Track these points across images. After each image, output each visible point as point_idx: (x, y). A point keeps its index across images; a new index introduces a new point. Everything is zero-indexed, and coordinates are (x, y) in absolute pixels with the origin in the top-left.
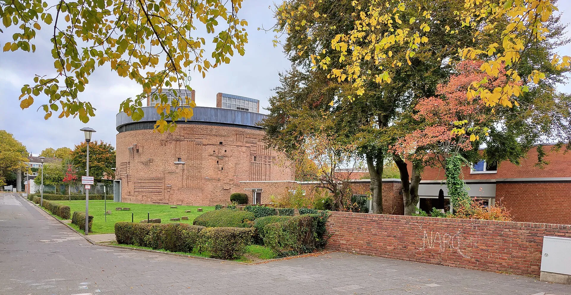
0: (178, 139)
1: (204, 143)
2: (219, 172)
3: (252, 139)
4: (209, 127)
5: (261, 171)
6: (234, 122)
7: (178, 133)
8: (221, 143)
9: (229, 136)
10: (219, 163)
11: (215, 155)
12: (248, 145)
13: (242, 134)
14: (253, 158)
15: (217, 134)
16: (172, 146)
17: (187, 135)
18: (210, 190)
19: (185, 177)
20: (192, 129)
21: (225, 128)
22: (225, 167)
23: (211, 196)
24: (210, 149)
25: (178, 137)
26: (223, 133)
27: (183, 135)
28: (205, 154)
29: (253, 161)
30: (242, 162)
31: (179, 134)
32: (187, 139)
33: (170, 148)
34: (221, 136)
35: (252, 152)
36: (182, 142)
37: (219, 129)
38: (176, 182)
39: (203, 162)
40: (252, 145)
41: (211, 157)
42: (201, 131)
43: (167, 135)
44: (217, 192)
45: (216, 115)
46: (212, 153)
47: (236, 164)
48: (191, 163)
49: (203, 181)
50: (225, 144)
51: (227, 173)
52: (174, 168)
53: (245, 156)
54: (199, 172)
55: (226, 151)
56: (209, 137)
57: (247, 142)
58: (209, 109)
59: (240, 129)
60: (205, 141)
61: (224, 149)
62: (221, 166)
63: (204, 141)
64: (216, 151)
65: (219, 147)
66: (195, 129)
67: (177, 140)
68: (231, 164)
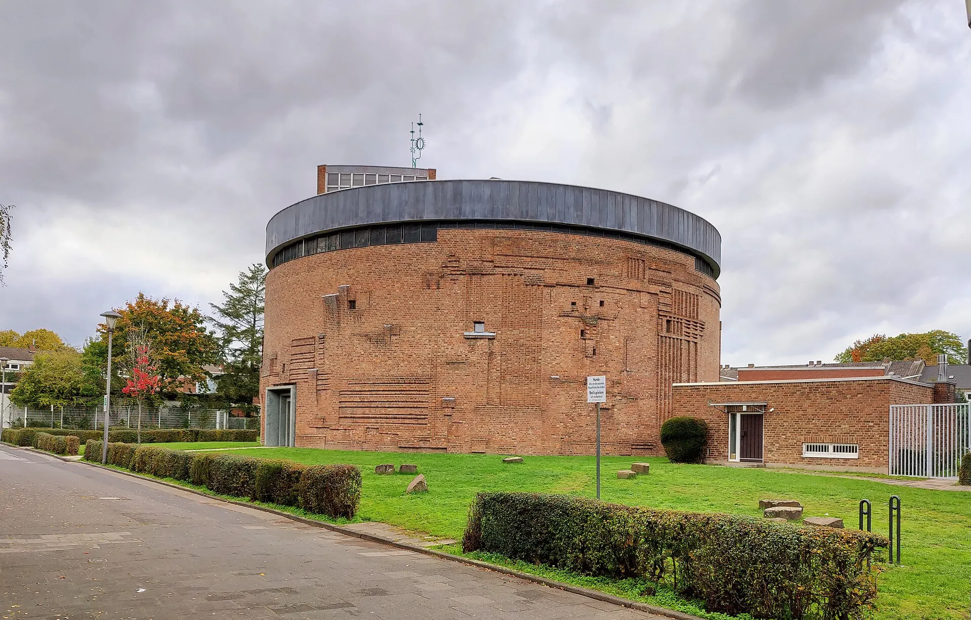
0: (475, 268)
1: (549, 281)
2: (587, 362)
3: (661, 274)
4: (561, 236)
5: (681, 359)
6: (621, 227)
7: (477, 253)
8: (590, 281)
9: (609, 264)
10: (588, 336)
11: (576, 314)
12: (654, 288)
13: (640, 259)
14: (665, 323)
15: (581, 256)
16: (458, 289)
17: (503, 257)
18: (564, 409)
19: (495, 374)
20: (515, 242)
21: (601, 240)
22: (602, 347)
23: (566, 427)
24: (564, 297)
25: (475, 264)
26: (596, 254)
27: (489, 258)
28: (550, 312)
29: (664, 334)
30: (640, 332)
31: (477, 256)
32: (501, 269)
33: (453, 295)
34: (592, 262)
35: (662, 308)
36: (486, 278)
37: (586, 243)
38: (468, 387)
39: (545, 333)
40: (663, 288)
41: (566, 319)
42: (541, 248)
43: (443, 258)
44: (580, 415)
45: (578, 206)
46: (568, 308)
47: (627, 339)
48: (511, 335)
49: (545, 386)
50: (601, 284)
51: (606, 363)
52: (462, 349)
53: (647, 317)
54: (535, 360)
55: (602, 303)
56: (559, 264)
57: (651, 281)
58: (562, 188)
59: (636, 246)
60: (550, 276)
61: (598, 297)
62: (590, 344)
63: (547, 275)
64: (580, 304)
65: (586, 292)
66: (524, 243)
67: (474, 273)
68: (614, 340)
